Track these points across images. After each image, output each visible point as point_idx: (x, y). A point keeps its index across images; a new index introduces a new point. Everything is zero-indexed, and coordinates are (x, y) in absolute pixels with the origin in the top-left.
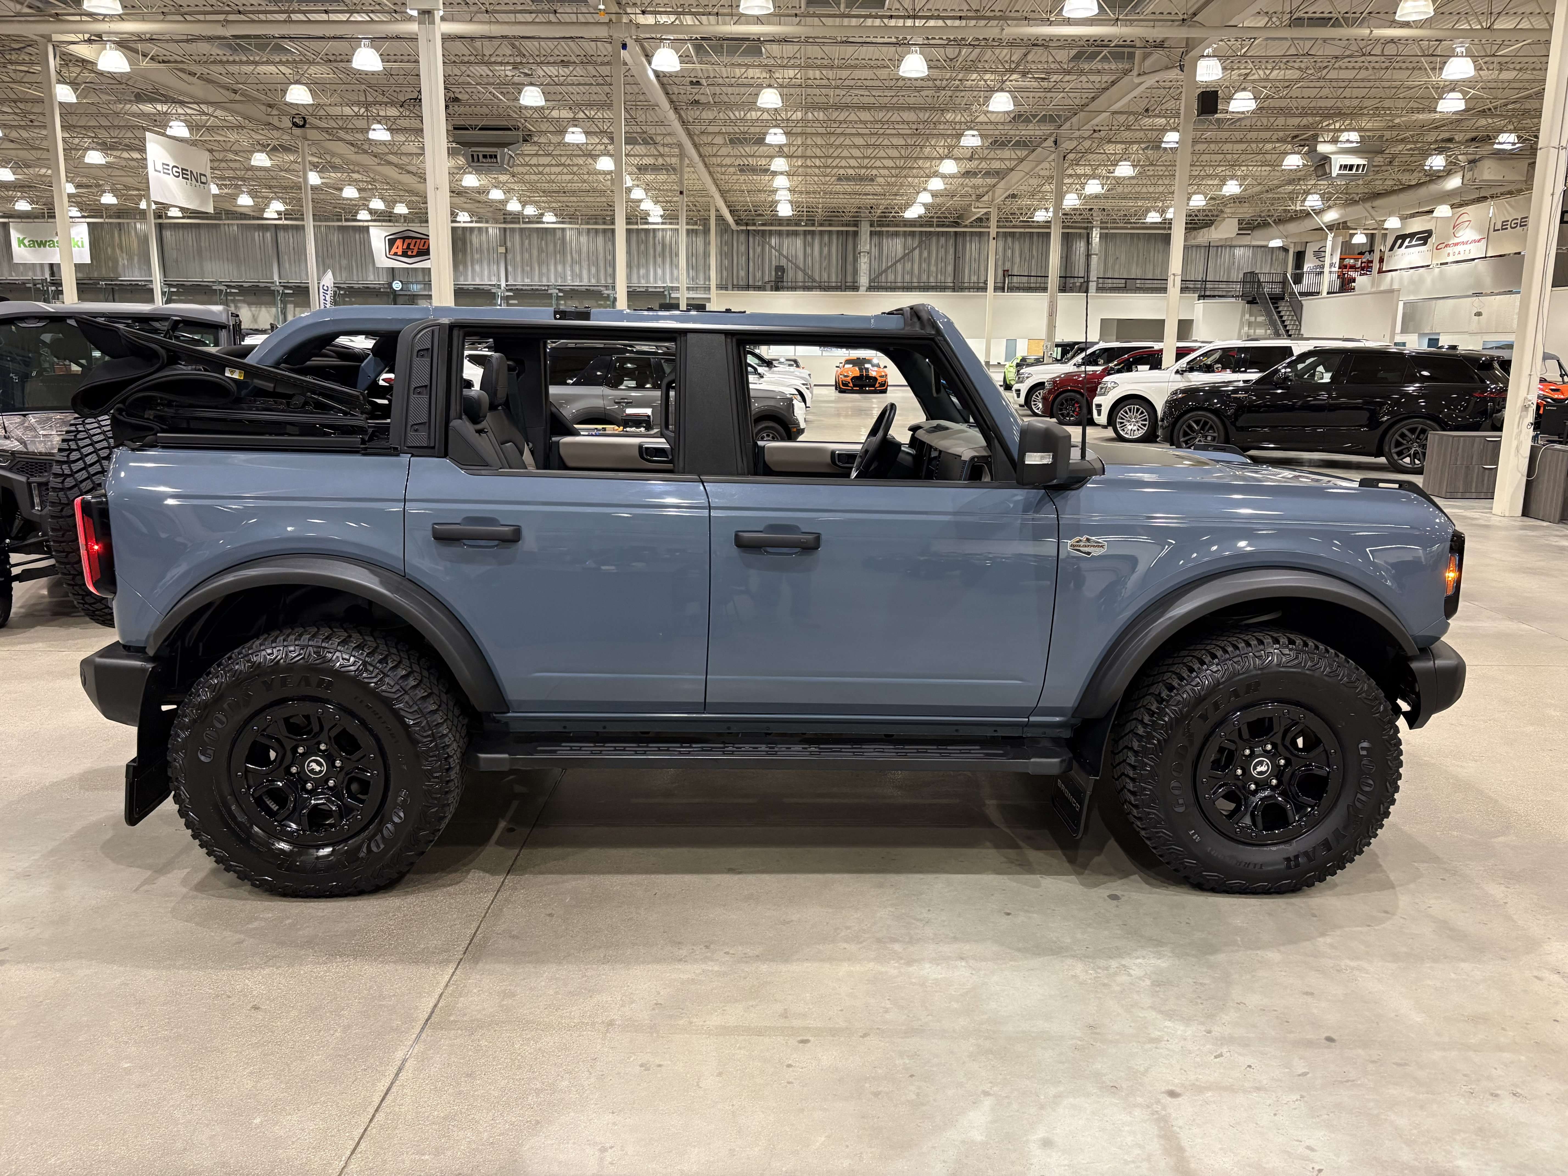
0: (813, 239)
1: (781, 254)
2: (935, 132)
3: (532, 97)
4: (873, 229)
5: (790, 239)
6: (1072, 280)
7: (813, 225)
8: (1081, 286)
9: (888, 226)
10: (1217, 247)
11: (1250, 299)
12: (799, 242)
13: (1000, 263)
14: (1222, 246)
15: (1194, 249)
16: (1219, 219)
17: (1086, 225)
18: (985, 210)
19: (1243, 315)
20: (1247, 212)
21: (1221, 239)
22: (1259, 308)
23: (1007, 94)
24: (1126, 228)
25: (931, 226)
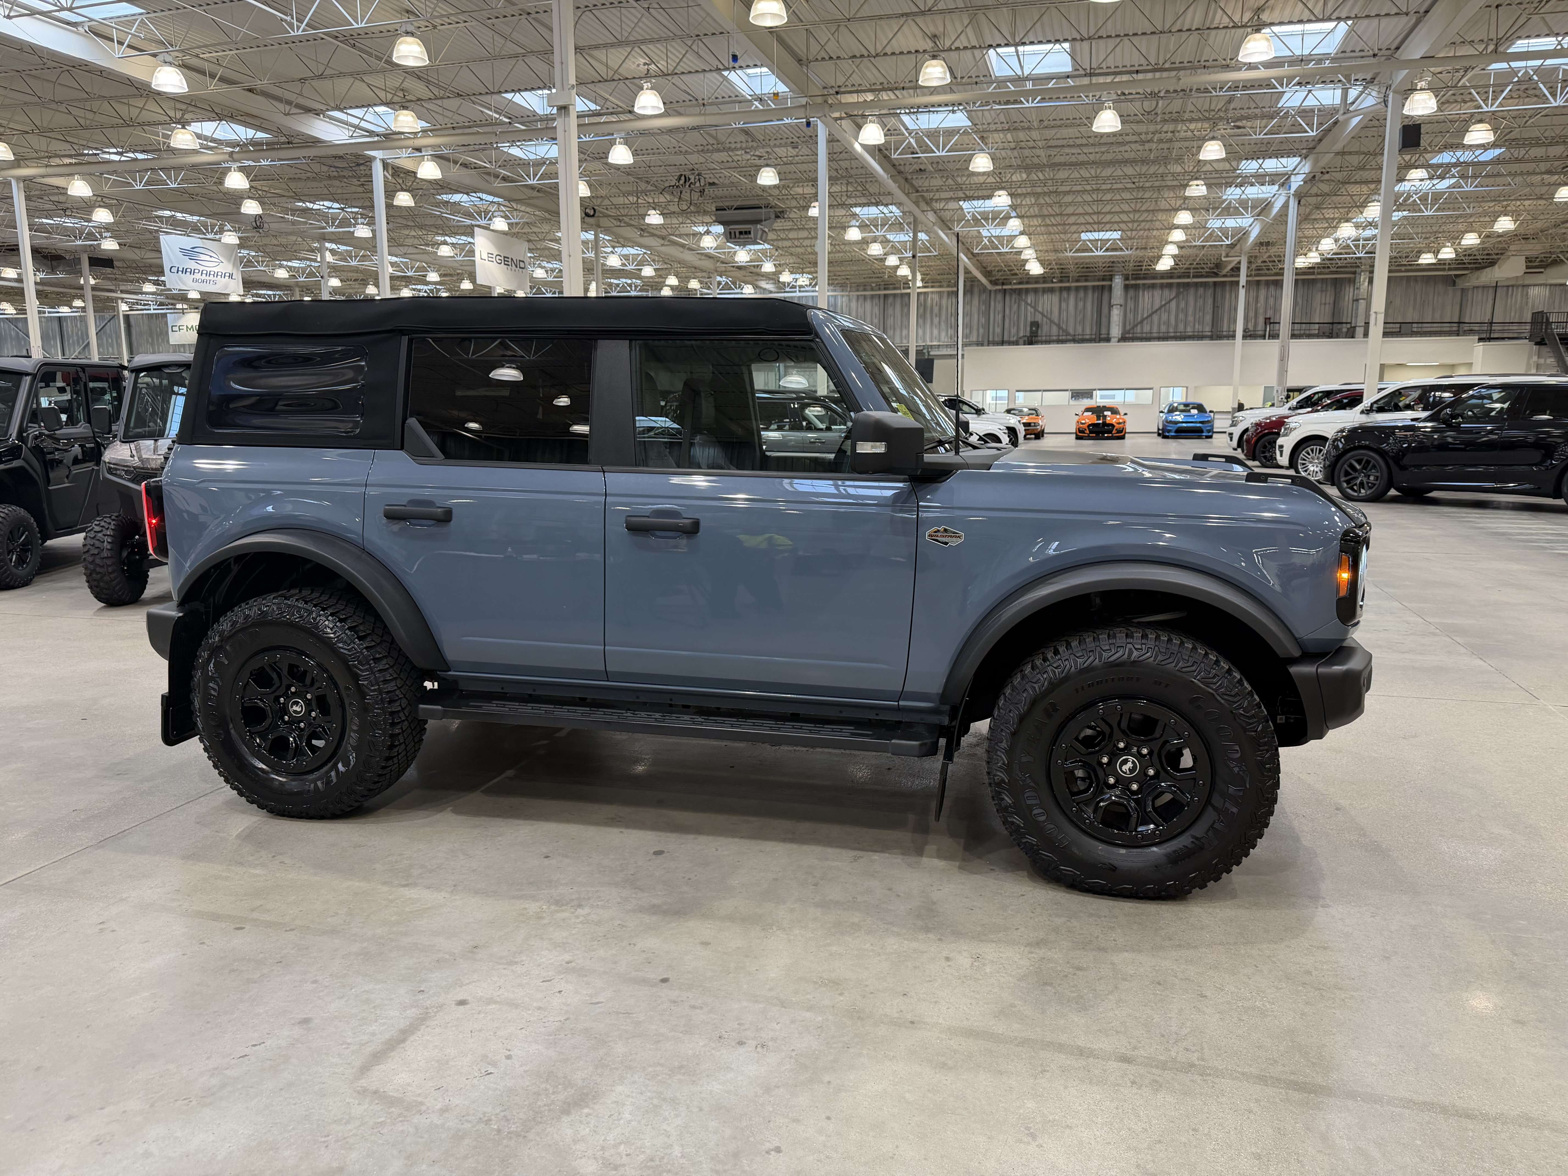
0: (1068, 295)
1: (1036, 310)
2: (1164, 184)
3: (768, 177)
4: (1127, 282)
5: (1045, 296)
6: (1339, 326)
7: (1068, 281)
8: (1347, 332)
9: (1145, 278)
10: (1508, 286)
11: (1538, 340)
12: (1055, 298)
13: (1261, 311)
14: (1513, 286)
15: (1480, 290)
16: (1502, 257)
17: (1354, 270)
18: (1238, 259)
19: (1530, 357)
20: (1535, 249)
21: (1508, 279)
22: (1548, 350)
23: (1219, 142)
24: (1400, 271)
25: (1189, 277)
